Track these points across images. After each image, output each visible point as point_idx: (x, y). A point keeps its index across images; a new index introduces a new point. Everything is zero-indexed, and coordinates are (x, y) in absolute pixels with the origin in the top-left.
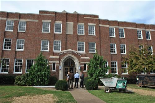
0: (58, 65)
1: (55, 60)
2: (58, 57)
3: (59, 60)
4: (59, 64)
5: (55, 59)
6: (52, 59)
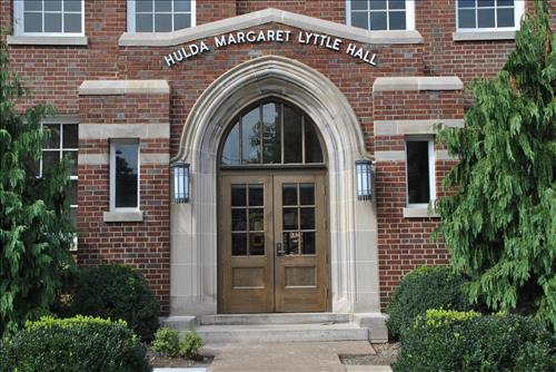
0: (164, 158)
1: (132, 117)
2: (161, 86)
3: (175, 110)
4: (173, 146)
5: (134, 107)
6: (104, 108)
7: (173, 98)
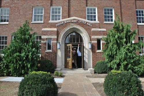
0: (56, 42)
1: (51, 34)
2: (55, 29)
3: (58, 33)
4: (57, 40)
6: (45, 33)
7: (58, 31)
